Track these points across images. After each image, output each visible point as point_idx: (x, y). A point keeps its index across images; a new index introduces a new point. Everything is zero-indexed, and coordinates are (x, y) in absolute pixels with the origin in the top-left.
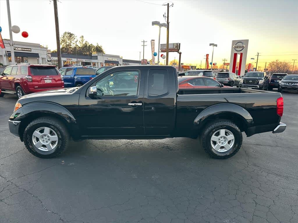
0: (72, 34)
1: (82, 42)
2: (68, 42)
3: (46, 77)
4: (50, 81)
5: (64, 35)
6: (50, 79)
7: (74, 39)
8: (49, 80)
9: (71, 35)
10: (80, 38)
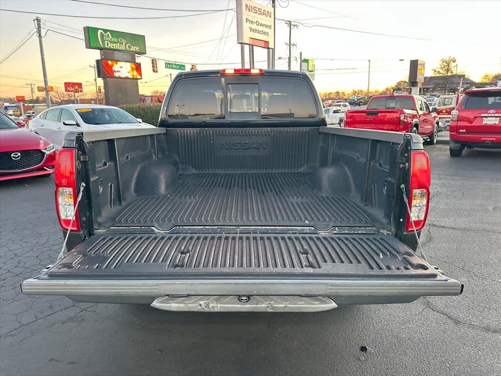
3: (488, 113)
4: (496, 121)
6: (496, 117)
8: (493, 118)
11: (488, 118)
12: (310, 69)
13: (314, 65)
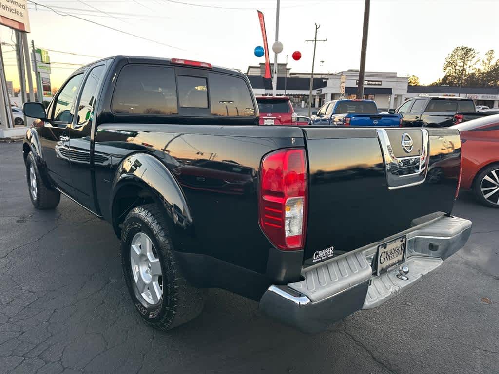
0: (470, 49)
1: (488, 62)
2: (459, 64)
3: (266, 116)
4: (272, 122)
5: (454, 53)
6: (273, 119)
7: (473, 57)
8: (271, 120)
9: (467, 51)
10: (487, 54)
11: (268, 120)
12: (45, 60)
13: (49, 57)
